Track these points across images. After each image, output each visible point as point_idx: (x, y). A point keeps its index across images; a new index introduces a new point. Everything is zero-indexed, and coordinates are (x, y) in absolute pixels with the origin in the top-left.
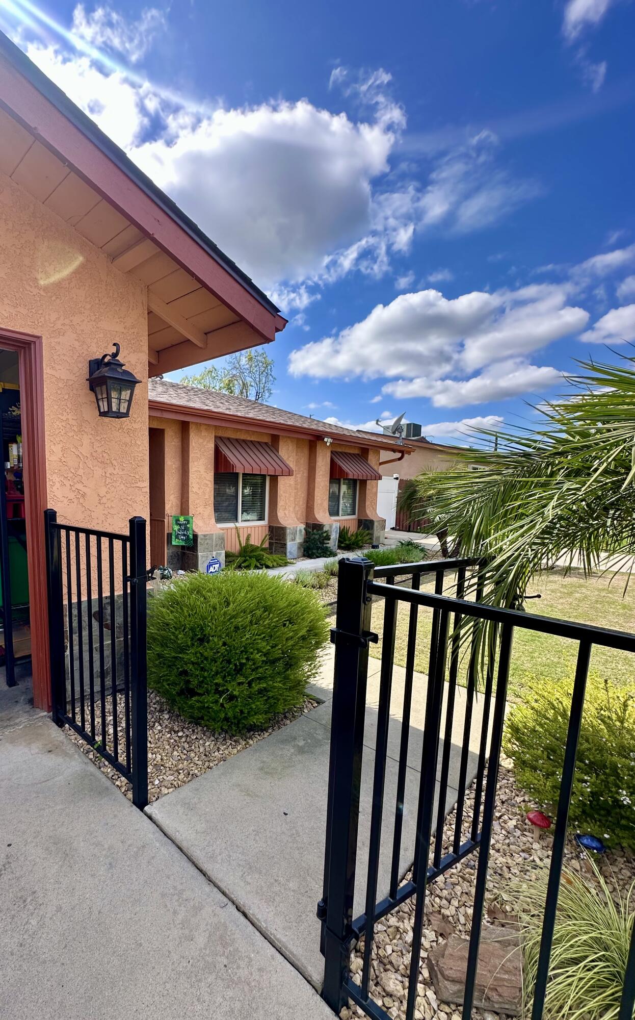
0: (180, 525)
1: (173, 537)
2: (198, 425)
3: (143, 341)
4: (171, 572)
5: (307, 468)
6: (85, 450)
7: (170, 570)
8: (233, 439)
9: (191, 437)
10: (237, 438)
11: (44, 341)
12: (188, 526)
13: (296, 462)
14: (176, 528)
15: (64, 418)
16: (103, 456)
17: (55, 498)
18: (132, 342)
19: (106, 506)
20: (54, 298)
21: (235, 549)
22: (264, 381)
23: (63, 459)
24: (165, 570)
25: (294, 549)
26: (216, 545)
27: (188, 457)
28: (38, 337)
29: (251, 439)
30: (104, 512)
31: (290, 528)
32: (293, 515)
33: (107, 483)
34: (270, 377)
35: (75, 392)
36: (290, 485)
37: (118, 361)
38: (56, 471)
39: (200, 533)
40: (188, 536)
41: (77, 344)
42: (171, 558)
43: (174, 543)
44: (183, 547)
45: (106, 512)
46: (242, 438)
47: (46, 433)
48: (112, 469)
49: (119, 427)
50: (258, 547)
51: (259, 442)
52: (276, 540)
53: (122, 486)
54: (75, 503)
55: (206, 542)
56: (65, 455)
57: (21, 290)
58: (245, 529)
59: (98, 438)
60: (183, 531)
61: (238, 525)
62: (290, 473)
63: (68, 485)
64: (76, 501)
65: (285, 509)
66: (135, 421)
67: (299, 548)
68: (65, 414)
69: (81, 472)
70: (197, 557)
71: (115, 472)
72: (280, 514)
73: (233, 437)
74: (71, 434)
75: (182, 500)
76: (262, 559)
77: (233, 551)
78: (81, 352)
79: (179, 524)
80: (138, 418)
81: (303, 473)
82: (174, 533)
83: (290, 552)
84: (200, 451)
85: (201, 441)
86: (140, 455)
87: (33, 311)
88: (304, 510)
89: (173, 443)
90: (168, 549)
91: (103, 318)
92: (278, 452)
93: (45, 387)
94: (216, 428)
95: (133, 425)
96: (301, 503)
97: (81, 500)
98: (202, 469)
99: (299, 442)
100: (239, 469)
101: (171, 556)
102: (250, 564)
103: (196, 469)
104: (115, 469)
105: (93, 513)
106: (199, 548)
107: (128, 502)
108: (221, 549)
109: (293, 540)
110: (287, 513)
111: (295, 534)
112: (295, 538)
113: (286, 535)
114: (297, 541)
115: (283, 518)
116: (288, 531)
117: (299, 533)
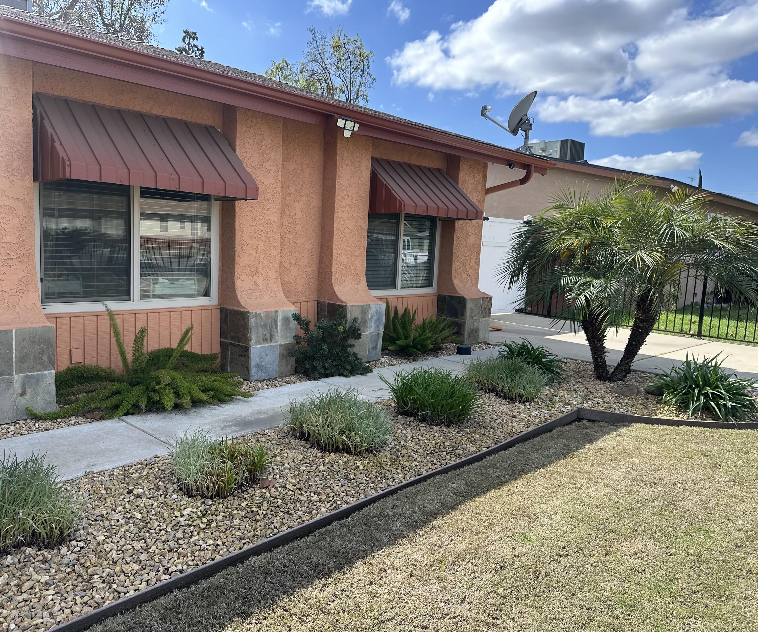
5: (320, 191)
25: (268, 359)
31: (258, 315)
32: (274, 287)
36: (268, 223)
52: (233, 338)
67: (282, 357)
72: (242, 283)
83: (256, 366)
88: (314, 277)
92: (234, 148)
96: (306, 261)
108: (40, 367)
109: (266, 340)
110: (260, 281)
111: (271, 327)
112: (272, 336)
113: (248, 328)
114: (277, 342)
115: (249, 292)
116: (252, 320)
117: (283, 325)
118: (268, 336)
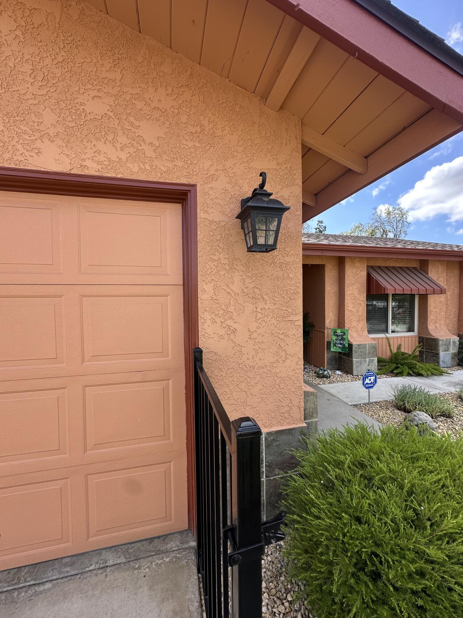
0: (338, 336)
1: (332, 345)
2: (352, 259)
3: (297, 175)
4: (330, 373)
5: (458, 286)
6: (236, 287)
7: (329, 371)
8: (383, 267)
9: (346, 268)
10: (387, 265)
11: (198, 188)
12: (344, 337)
13: (447, 281)
14: (334, 338)
15: (216, 258)
16: (254, 292)
17: (206, 335)
18: (285, 177)
19: (257, 341)
20: (208, 147)
21: (386, 355)
22: (400, 226)
23: (215, 297)
24: (325, 371)
25: (447, 358)
26: (369, 353)
27: (344, 283)
28: (194, 186)
29: (400, 266)
30: (254, 347)
31: (442, 340)
32: (445, 328)
33: (258, 318)
34: (406, 223)
35: (227, 232)
36: (441, 302)
37: (265, 191)
38: (208, 309)
39: (354, 343)
40: (344, 345)
41: (229, 187)
42: (330, 360)
43: (332, 350)
44: (340, 353)
45: (256, 347)
46: (392, 265)
47: (199, 274)
48: (263, 304)
49: (271, 261)
50: (410, 355)
51: (407, 268)
52: (426, 349)
53: (274, 321)
54: (226, 340)
55: (360, 350)
56: (216, 293)
57: (178, 145)
58: (396, 339)
59: (250, 274)
60: (340, 340)
61: (388, 335)
62: (442, 291)
63: (218, 322)
64: (226, 337)
65: (436, 322)
66: (288, 254)
67: (453, 358)
68: (217, 254)
69: (231, 308)
70: (352, 362)
71: (267, 307)
72: (431, 327)
73: (383, 265)
74: (222, 273)
75: (339, 316)
76: (415, 368)
77: (384, 357)
78: (233, 194)
79: (336, 335)
80: (291, 251)
81: (454, 290)
82: (332, 342)
83: (442, 361)
84: (354, 278)
85: (355, 270)
86: (293, 288)
87: (189, 162)
88: (456, 323)
89: (332, 274)
90: (327, 354)
91: (255, 158)
92: (428, 274)
93: (198, 230)
94: (368, 259)
95: (286, 258)
96: (452, 316)
97: (232, 336)
98: (356, 292)
99: (449, 265)
100: (390, 291)
101: (330, 359)
102: (403, 371)
103: (351, 292)
104: (266, 304)
105: (243, 349)
106: (353, 356)
107: (281, 336)
108: (373, 356)
109: (446, 350)
110: (438, 326)
111: (448, 345)
112: (448, 349)
113: (438, 346)
114: (450, 351)
115: (434, 330)
116: (441, 342)
117: (453, 345)
118: (447, 349)
